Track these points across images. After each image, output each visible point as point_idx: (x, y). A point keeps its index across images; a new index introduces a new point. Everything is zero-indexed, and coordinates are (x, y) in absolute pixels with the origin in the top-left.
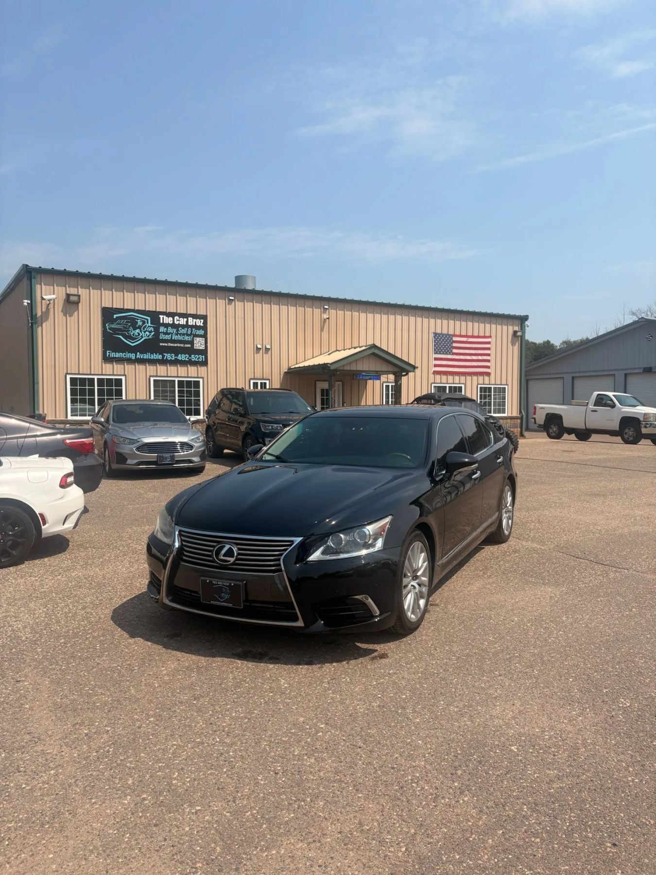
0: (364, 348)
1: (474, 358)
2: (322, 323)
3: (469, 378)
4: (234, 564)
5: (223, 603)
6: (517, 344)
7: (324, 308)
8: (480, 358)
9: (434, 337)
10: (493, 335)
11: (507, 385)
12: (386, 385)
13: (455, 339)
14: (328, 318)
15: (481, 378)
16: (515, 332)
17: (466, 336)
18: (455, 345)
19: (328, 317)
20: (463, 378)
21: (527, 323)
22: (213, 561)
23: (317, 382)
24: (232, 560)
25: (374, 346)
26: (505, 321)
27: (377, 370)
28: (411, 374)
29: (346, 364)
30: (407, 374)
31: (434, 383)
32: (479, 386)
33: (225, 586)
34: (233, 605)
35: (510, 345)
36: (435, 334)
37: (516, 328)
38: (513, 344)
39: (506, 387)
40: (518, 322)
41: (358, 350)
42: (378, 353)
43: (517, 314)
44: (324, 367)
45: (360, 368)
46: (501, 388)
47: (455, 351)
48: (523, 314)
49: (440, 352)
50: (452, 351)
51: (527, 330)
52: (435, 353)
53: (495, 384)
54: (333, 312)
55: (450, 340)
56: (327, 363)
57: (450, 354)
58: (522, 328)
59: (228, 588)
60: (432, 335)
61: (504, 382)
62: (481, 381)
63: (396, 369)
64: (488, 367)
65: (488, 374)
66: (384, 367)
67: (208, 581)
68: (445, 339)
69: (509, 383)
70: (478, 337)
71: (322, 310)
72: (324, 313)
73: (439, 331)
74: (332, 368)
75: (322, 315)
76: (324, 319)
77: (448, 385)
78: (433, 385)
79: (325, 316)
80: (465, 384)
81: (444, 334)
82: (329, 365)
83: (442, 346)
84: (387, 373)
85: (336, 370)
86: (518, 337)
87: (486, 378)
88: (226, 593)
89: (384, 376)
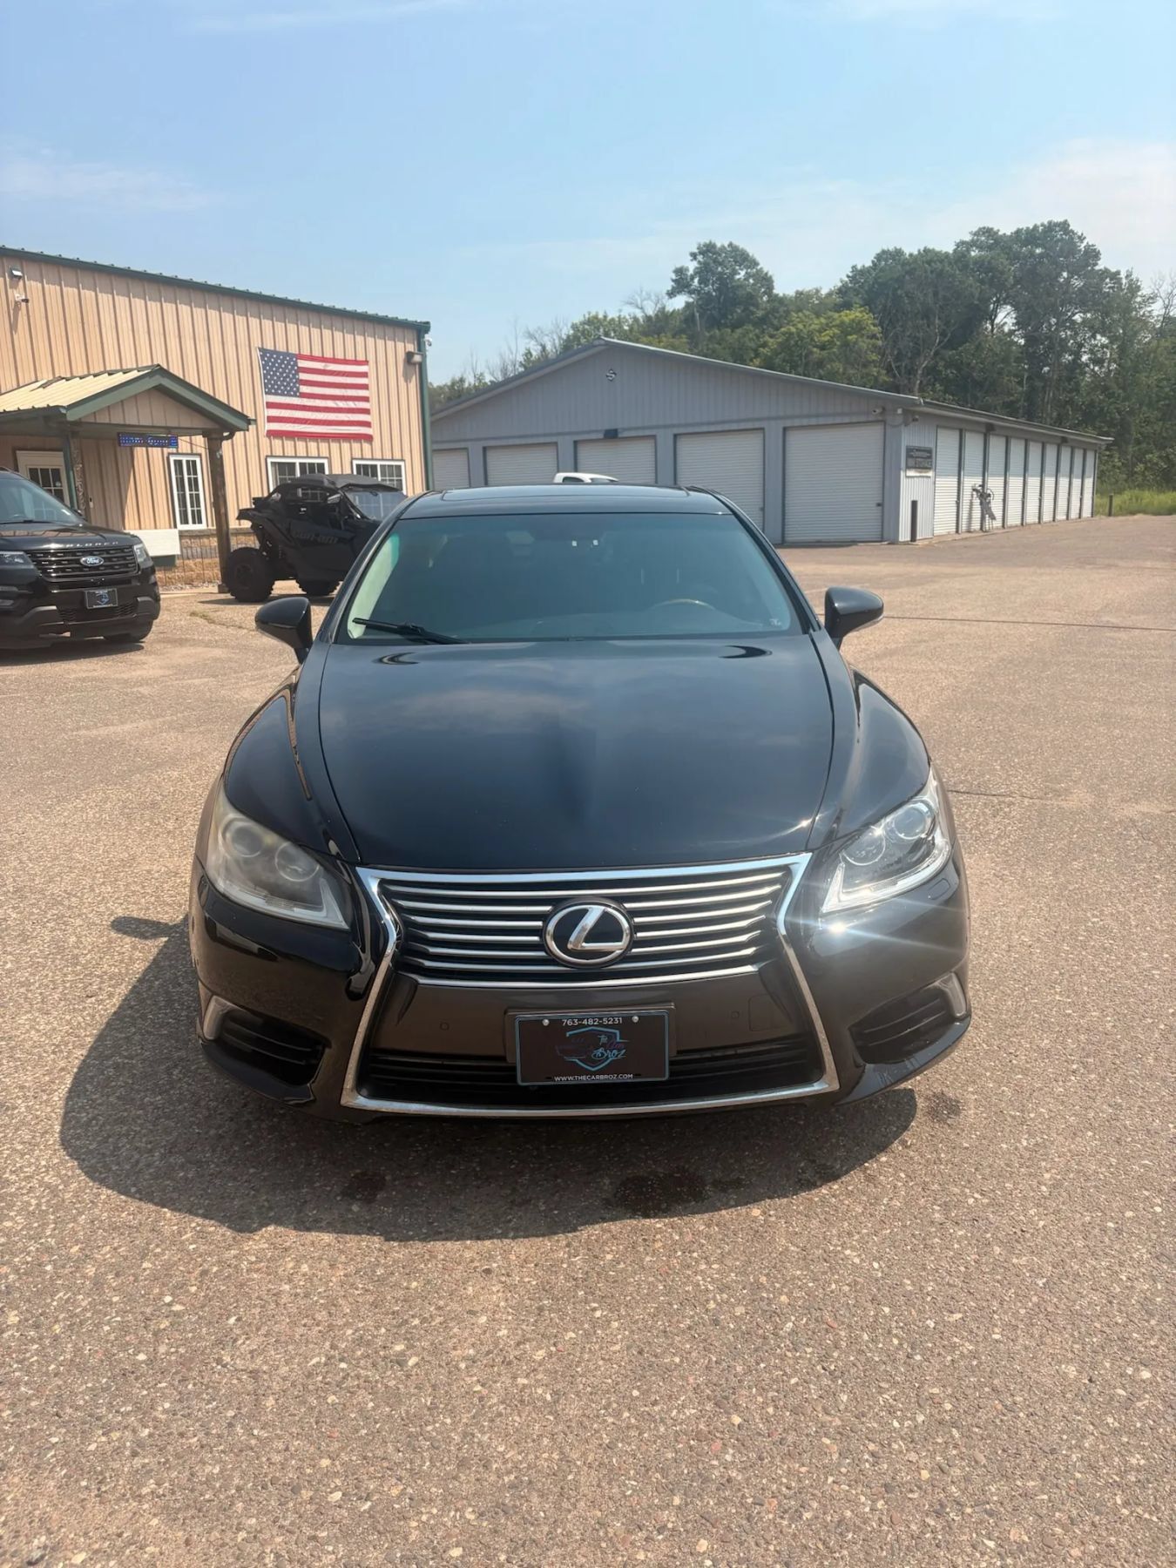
0: (134, 374)
1: (341, 404)
2: (12, 312)
3: (335, 446)
4: (624, 958)
5: (602, 1077)
6: (414, 377)
7: (13, 276)
8: (351, 404)
9: (262, 357)
10: (371, 358)
11: (402, 460)
12: (175, 461)
13: (302, 364)
14: (26, 301)
15: (356, 446)
16: (409, 355)
17: (323, 359)
18: (303, 376)
19: (24, 297)
20: (324, 446)
21: (427, 337)
22: (553, 960)
23: (18, 452)
24: (617, 947)
25: (159, 371)
26: (389, 331)
27: (169, 425)
28: (239, 435)
29: (101, 410)
30: (231, 437)
31: (272, 456)
32: (355, 462)
33: (607, 1026)
34: (636, 1076)
35: (401, 379)
36: (263, 351)
37: (411, 348)
38: (407, 379)
39: (402, 464)
40: (411, 335)
41: (120, 378)
42: (170, 387)
43: (411, 318)
44: (50, 415)
45: (132, 420)
46: (392, 466)
47: (304, 389)
48: (420, 319)
49: (276, 390)
50: (298, 389)
51: (430, 351)
52: (266, 393)
53: (383, 460)
54: (34, 286)
55: (293, 366)
56: (57, 407)
57: (295, 395)
58: (421, 347)
59: (617, 1032)
60: (256, 354)
61: (397, 456)
62: (357, 454)
63: (209, 425)
64: (368, 424)
65: (369, 438)
66: (186, 420)
67: (546, 1022)
68: (282, 363)
69: (407, 457)
70: (345, 362)
71: (8, 279)
72: (14, 286)
73: (269, 346)
74: (72, 416)
75: (10, 291)
76: (16, 302)
77: (297, 461)
78: (269, 460)
79: (18, 295)
80: (329, 459)
81: (279, 353)
82: (63, 411)
83: (279, 378)
84: (190, 432)
85: (78, 423)
86: (415, 364)
87: (366, 446)
88: (610, 1046)
89: (183, 438)
